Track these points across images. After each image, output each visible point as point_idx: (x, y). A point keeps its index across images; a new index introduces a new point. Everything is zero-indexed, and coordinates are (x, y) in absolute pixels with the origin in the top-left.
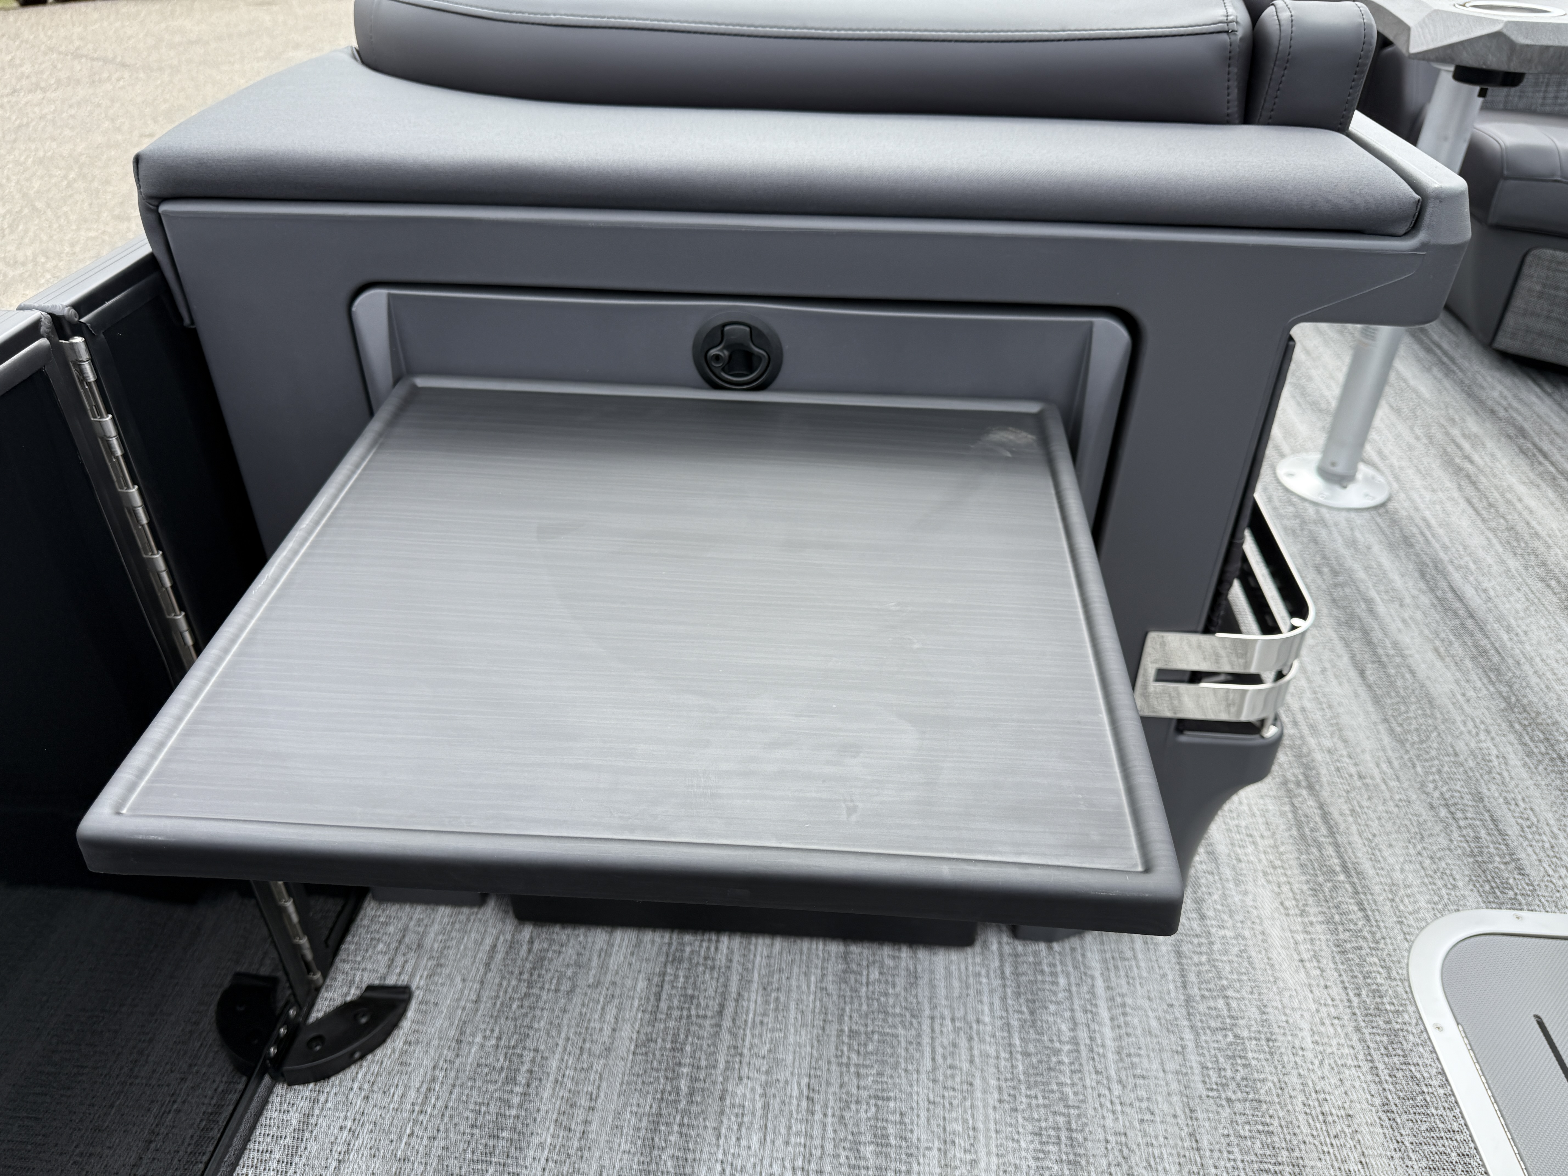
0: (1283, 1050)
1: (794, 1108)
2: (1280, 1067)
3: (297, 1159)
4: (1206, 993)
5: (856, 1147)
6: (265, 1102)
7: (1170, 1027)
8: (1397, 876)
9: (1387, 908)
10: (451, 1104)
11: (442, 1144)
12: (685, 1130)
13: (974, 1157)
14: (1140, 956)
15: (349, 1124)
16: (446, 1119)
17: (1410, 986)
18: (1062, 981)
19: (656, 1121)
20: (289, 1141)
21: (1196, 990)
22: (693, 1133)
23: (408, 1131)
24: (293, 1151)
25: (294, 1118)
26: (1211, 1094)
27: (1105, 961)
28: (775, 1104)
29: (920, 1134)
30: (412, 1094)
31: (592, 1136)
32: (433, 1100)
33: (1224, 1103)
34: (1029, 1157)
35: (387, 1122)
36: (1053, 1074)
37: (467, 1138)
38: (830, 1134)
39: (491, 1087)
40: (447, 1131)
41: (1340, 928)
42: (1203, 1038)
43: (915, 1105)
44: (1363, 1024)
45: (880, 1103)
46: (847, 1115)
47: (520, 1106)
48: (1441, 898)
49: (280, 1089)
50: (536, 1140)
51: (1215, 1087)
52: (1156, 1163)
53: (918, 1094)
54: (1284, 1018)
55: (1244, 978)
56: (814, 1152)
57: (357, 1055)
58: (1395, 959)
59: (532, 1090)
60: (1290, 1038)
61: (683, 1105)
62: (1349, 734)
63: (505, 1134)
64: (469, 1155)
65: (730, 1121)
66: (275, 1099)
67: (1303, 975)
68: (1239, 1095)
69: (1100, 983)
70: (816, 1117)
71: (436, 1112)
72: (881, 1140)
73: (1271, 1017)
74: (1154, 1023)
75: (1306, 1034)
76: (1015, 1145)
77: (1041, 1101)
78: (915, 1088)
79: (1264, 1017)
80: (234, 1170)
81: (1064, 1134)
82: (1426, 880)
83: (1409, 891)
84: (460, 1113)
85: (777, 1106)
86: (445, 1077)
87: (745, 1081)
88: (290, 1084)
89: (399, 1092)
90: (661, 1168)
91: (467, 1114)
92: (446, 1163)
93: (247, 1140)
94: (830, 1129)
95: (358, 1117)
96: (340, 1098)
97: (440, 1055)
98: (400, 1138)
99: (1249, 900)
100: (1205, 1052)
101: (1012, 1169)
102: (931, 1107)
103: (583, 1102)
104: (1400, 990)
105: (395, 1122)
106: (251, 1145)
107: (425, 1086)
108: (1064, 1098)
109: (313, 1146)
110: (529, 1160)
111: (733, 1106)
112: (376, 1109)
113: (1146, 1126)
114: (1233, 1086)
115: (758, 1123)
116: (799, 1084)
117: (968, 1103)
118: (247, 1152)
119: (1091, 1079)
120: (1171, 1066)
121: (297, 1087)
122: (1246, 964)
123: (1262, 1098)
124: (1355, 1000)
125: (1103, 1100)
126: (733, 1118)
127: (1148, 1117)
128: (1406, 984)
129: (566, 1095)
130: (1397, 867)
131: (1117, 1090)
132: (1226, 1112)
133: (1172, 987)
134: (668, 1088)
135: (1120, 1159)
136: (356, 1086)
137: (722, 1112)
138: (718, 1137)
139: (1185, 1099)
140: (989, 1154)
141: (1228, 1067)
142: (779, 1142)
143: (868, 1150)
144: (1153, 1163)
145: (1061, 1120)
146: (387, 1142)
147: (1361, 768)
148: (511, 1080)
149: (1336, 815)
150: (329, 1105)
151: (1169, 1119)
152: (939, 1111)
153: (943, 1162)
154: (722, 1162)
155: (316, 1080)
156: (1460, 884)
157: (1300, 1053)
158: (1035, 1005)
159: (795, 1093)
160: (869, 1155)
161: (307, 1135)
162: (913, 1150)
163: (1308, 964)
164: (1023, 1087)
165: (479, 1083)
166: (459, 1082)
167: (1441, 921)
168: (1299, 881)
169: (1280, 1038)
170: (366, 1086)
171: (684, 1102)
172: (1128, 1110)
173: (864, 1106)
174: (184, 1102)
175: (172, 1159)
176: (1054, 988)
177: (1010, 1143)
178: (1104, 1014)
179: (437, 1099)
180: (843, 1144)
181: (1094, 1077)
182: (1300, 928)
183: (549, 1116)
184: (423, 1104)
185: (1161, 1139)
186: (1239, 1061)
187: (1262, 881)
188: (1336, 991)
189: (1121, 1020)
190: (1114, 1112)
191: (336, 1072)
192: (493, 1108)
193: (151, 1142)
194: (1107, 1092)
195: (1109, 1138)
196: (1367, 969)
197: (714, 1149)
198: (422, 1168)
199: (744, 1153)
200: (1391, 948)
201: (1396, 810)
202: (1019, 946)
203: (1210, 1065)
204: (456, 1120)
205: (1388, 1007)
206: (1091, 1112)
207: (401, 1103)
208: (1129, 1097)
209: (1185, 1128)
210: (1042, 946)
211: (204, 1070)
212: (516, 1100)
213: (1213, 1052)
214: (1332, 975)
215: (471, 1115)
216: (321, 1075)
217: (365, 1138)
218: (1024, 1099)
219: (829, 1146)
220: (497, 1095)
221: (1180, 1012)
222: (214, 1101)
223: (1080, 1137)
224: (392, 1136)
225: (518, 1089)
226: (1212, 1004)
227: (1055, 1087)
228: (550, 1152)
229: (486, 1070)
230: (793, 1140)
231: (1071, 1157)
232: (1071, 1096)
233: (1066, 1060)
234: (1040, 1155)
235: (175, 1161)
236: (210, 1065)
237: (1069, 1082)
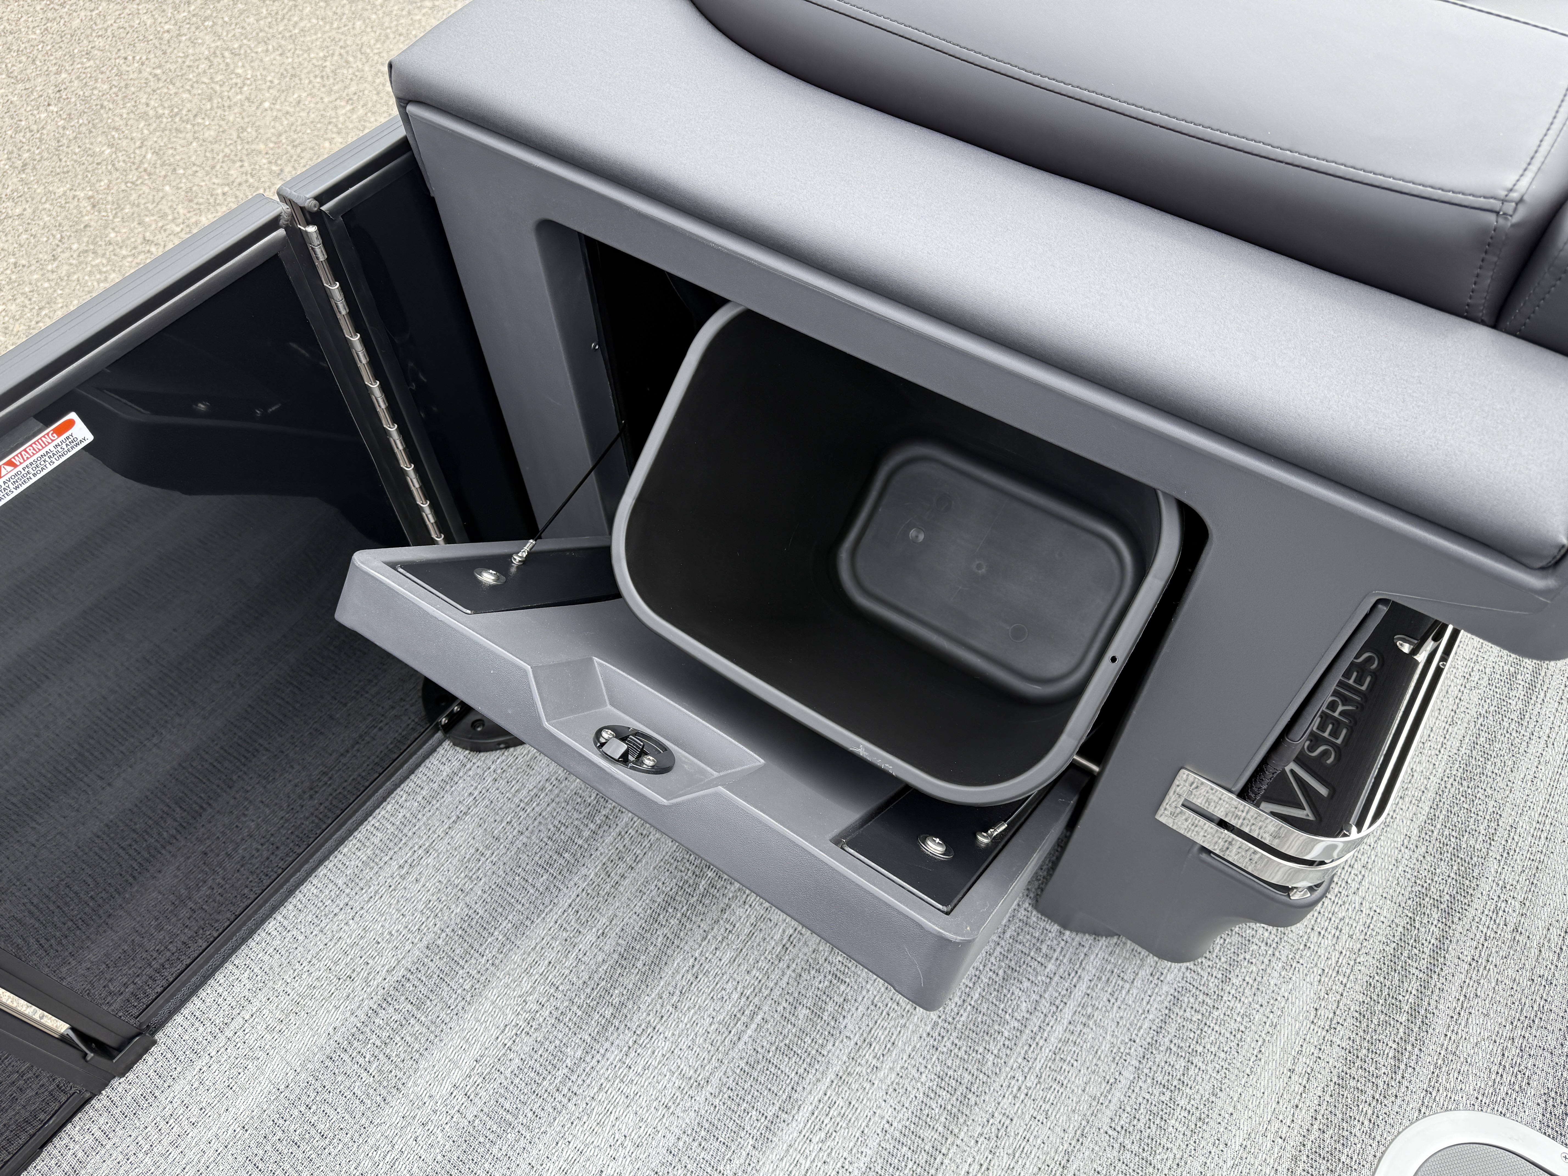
0: (1206, 1135)
1: (769, 948)
2: (1191, 1147)
3: (434, 802)
4: (1174, 1049)
5: (795, 1004)
6: (434, 750)
7: (1119, 1058)
8: (1466, 1049)
9: (1425, 1073)
10: (544, 814)
11: (525, 840)
12: (684, 920)
13: (879, 1065)
14: (1138, 983)
15: (476, 793)
16: (536, 823)
17: (1383, 1153)
18: (1051, 967)
19: (670, 901)
20: (435, 786)
21: (1167, 1040)
22: (689, 926)
23: (508, 819)
24: (435, 795)
25: (446, 770)
26: (1110, 1132)
27: (1102, 970)
28: (759, 937)
29: (850, 1023)
30: (525, 792)
31: (621, 889)
32: (535, 804)
33: (1117, 1146)
34: (921, 1090)
35: (499, 805)
36: (987, 1038)
37: (542, 844)
38: (783, 983)
39: (576, 815)
40: (532, 832)
41: (1358, 1063)
42: (1140, 1083)
43: (860, 999)
44: (1304, 1158)
45: (835, 982)
46: (805, 976)
47: (587, 840)
48: (1495, 1093)
49: (447, 744)
50: (584, 871)
51: (1119, 1129)
52: (1020, 1156)
53: (868, 991)
54: (1231, 1110)
55: (1223, 1055)
56: (763, 990)
57: (502, 746)
58: (1390, 1121)
59: (600, 833)
60: (1222, 1129)
61: (692, 900)
62: (1545, 879)
63: (566, 855)
64: (537, 858)
65: (719, 932)
66: (441, 751)
67: (1281, 1084)
68: (1135, 1148)
69: (1083, 987)
70: (781, 965)
71: (532, 814)
72: (817, 1012)
73: (1220, 1103)
74: (1106, 1047)
75: (1242, 1134)
76: (917, 1075)
77: (961, 1053)
78: (868, 986)
79: (1213, 1098)
80: (395, 789)
81: (962, 1089)
82: (1495, 1068)
83: (1465, 1068)
84: (547, 824)
85: (757, 940)
86: (551, 791)
87: (747, 906)
88: (454, 744)
89: (517, 787)
90: (653, 940)
91: (551, 826)
92: (520, 856)
93: (412, 772)
94: (785, 979)
95: (484, 791)
96: (479, 771)
97: (555, 773)
98: (502, 821)
99: (1284, 990)
100: (1133, 1096)
101: (902, 1091)
102: (872, 1007)
103: (629, 859)
104: (1370, 1151)
105: (504, 808)
106: (412, 777)
107: (535, 790)
108: (982, 1062)
109: (448, 798)
110: (572, 883)
111: (727, 921)
112: (497, 792)
113: (1034, 1123)
114: (1136, 1136)
115: (738, 944)
116: (784, 931)
117: (903, 1021)
118: (408, 780)
119: (1016, 1061)
120: (1093, 1090)
121: (458, 748)
122: (1233, 1045)
123: (1154, 1162)
124: (1315, 1133)
125: (1013, 1082)
126: (723, 930)
127: (1041, 1117)
128: (1382, 1148)
129: (621, 848)
130: (1473, 1040)
131: (1031, 1081)
132: (1112, 1154)
133: (1146, 1025)
134: (691, 882)
135: (993, 1136)
136: (493, 767)
137: (717, 922)
138: (704, 939)
139: (1084, 1123)
140: (892, 1069)
141: (1143, 1121)
142: (744, 968)
143: (803, 1012)
144: (1017, 1155)
145: (967, 1077)
146: (492, 820)
147: (1526, 922)
148: (591, 817)
149: (1451, 955)
150: (471, 773)
151: (1058, 1130)
152: (875, 1014)
153: (852, 1055)
154: (696, 959)
155: (472, 750)
156: (1530, 1091)
157: (1221, 1147)
158: (1011, 974)
159: (777, 937)
160: (801, 1017)
161: (448, 787)
162: (836, 1032)
163: (1295, 1078)
164: (955, 1034)
165: (569, 808)
166: (557, 800)
167: (1476, 1115)
168: (1354, 997)
169: (1212, 1123)
170: (499, 771)
171: (695, 899)
172: (1028, 1102)
173: (821, 977)
174: (387, 724)
175: (364, 762)
176: (1039, 969)
177: (914, 1071)
178: (1067, 1014)
179: (538, 805)
180: (787, 997)
181: (1020, 1060)
182: (1315, 1041)
183: (601, 858)
184: (527, 804)
185: (1039, 1141)
186: (1158, 1121)
187: (1314, 978)
188: (1303, 1116)
189: (1080, 1027)
190: (1015, 1097)
191: (486, 750)
192: (568, 832)
193: (358, 743)
194: (1021, 1079)
195: (996, 1115)
196: (1354, 1113)
197: (697, 946)
198: (504, 851)
199: (715, 961)
200: (1396, 1108)
201: (1526, 983)
202: (1035, 916)
203: (1128, 1109)
204: (542, 827)
205: (1343, 1158)
206: (996, 1086)
207: (514, 796)
208: (1038, 1093)
209: (1066, 1146)
210: (1056, 927)
211: (407, 707)
212: (586, 833)
213: (1140, 1099)
214: (1311, 1099)
215: (552, 829)
216: (477, 749)
217: (479, 810)
218: (949, 1044)
219: (777, 992)
220: (576, 823)
221: (1136, 1050)
222: (404, 733)
223: (973, 1099)
224: (497, 817)
225: (592, 826)
226: (1172, 1059)
227: (981, 1050)
228: (588, 885)
229: (579, 800)
230: (754, 971)
231: (955, 1110)
232: (990, 1063)
233: (1006, 1034)
234: (931, 1094)
235: (365, 765)
236: (412, 705)
237: (995, 1052)
